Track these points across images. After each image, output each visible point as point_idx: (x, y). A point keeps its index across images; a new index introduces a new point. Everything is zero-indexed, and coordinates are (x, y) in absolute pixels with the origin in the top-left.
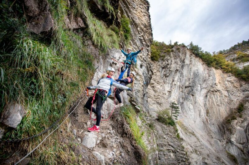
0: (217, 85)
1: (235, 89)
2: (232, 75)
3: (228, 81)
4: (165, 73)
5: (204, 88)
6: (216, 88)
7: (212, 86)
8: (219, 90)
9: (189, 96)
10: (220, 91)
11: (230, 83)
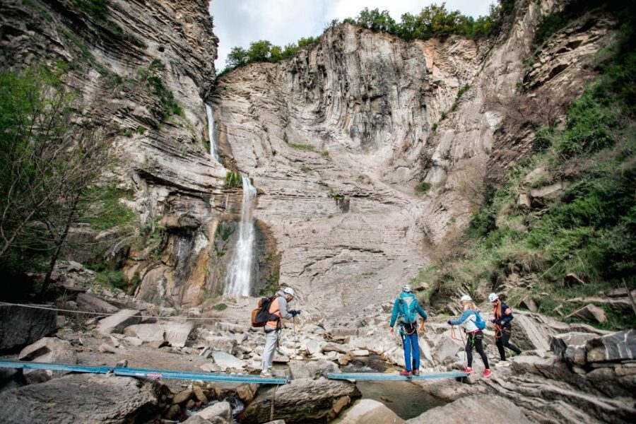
0: (431, 73)
1: (468, 65)
2: (459, 38)
3: (453, 54)
4: (302, 81)
5: (403, 89)
6: (432, 79)
7: (423, 80)
8: (439, 81)
9: (385, 119)
10: (441, 83)
11: (457, 57)
